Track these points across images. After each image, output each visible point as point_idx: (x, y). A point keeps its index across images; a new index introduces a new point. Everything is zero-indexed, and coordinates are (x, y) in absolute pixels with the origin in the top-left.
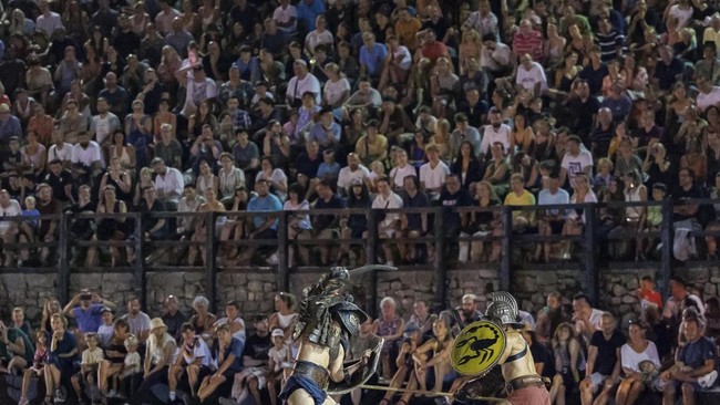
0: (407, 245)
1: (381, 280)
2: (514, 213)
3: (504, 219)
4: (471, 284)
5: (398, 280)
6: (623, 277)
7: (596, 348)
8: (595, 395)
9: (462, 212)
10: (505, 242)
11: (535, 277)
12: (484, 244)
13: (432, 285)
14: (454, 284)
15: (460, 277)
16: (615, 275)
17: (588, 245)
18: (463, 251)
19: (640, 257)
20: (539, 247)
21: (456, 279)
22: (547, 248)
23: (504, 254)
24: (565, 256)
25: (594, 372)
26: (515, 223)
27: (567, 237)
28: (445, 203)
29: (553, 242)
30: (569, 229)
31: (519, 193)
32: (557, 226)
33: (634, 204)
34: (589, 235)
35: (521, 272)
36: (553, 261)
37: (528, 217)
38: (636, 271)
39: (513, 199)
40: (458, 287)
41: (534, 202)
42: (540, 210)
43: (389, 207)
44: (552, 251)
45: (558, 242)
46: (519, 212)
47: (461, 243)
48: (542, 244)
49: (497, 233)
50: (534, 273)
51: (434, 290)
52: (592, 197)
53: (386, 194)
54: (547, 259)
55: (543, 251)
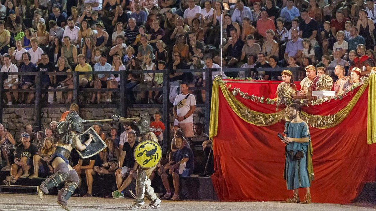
0: (19, 93)
1: (4, 112)
2: (81, 76)
3: (75, 79)
4: (56, 115)
5: (14, 112)
6: (141, 112)
7: (125, 152)
8: (124, 179)
9: (51, 75)
10: (75, 92)
11: (92, 112)
12: (63, 93)
13: (33, 116)
14: (46, 115)
15: (49, 111)
16: (136, 111)
17: (122, 94)
18: (51, 96)
19: (150, 101)
20: (94, 95)
21: (47, 113)
22: (99, 96)
23: (74, 98)
24: (109, 100)
25: (123, 166)
26: (80, 82)
27: (110, 90)
28: (41, 69)
29: (102, 93)
30: (111, 86)
31: (83, 65)
32: (104, 84)
33: (148, 72)
34: (122, 88)
35: (83, 109)
36: (102, 103)
37: (88, 78)
38: (148, 109)
39: (79, 68)
40: (48, 117)
41: (91, 70)
42: (95, 74)
43: (10, 71)
44: (101, 98)
45: (104, 92)
46: (83, 75)
47: (49, 92)
48: (96, 93)
49: (71, 87)
50: (91, 110)
51: (35, 118)
52: (123, 68)
53: (8, 65)
54: (99, 102)
55: (96, 98)
